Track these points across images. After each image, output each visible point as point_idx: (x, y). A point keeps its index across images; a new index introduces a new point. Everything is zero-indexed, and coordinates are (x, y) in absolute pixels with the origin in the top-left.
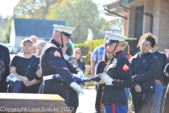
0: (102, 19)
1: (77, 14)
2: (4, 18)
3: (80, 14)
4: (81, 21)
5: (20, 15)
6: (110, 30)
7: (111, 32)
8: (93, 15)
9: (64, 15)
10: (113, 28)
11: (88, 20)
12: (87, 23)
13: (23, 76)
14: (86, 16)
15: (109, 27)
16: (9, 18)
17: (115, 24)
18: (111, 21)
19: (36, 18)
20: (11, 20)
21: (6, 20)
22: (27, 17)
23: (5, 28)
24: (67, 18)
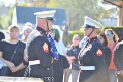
0: (101, 8)
1: (76, 3)
2: (6, 5)
3: (79, 2)
4: (80, 10)
5: (22, 3)
6: (108, 18)
7: (109, 20)
8: (92, 4)
9: (64, 4)
10: (111, 17)
11: (87, 9)
12: (86, 11)
13: (9, 61)
14: (85, 5)
15: (108, 15)
16: (12, 6)
17: (114, 12)
18: (109, 10)
19: (37, 6)
20: (13, 8)
21: (9, 7)
22: (29, 5)
23: (7, 15)
24: (67, 6)
